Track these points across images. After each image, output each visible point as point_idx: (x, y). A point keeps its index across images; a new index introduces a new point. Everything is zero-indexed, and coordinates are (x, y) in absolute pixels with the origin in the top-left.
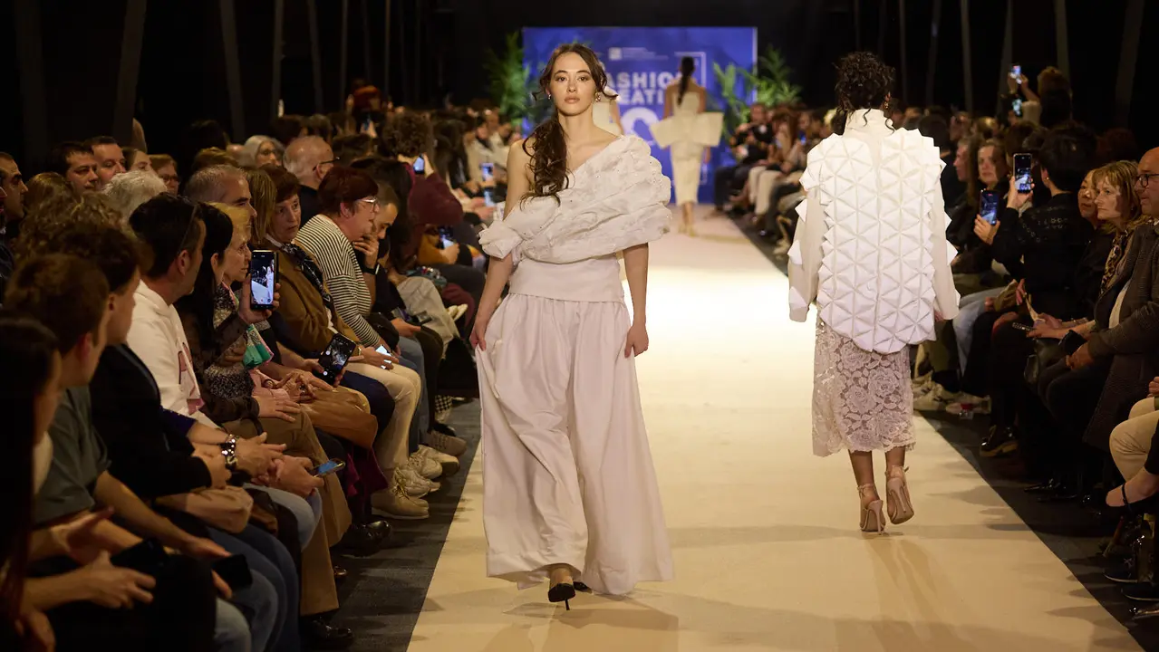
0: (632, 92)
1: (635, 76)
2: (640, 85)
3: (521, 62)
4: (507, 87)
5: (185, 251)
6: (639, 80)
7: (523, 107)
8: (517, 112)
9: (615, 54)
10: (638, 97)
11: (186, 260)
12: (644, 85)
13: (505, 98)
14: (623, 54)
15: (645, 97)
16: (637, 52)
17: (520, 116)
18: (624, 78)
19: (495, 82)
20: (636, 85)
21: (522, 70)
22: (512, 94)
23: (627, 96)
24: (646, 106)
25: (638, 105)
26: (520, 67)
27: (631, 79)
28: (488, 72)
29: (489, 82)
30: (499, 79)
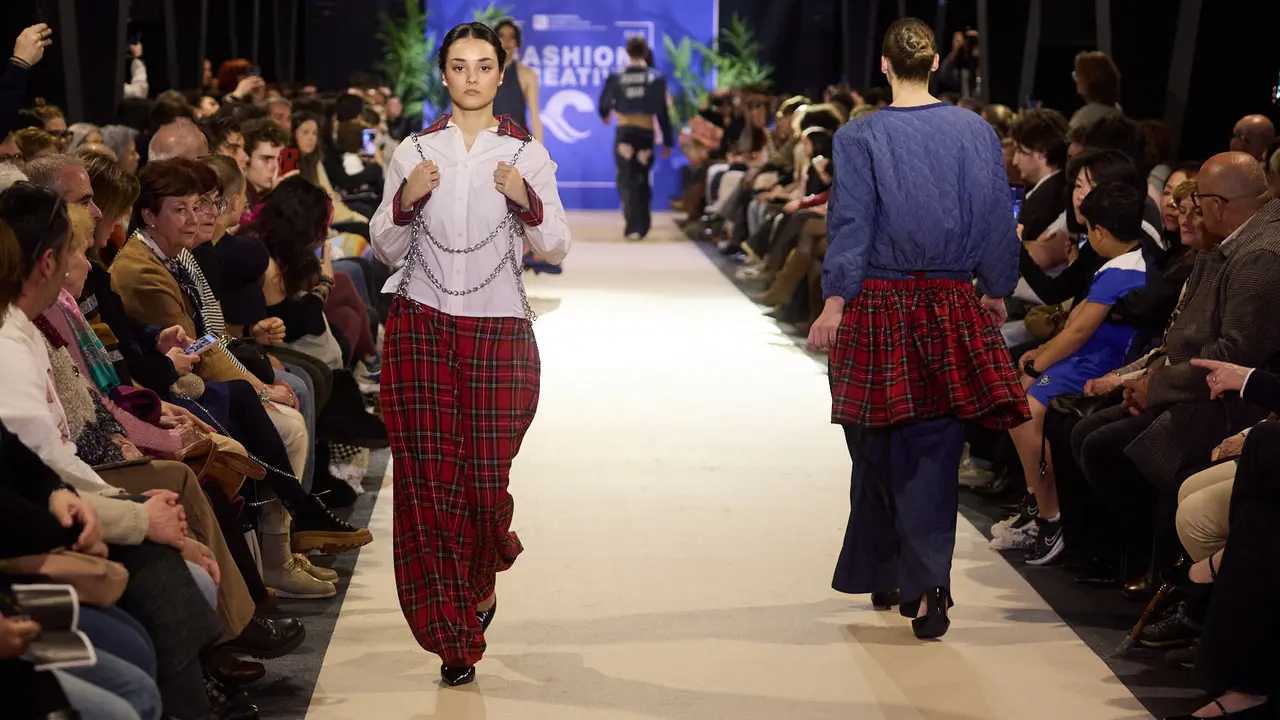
0: (561, 69)
1: (566, 50)
2: (571, 62)
3: (423, 31)
4: (405, 62)
5: (50, 250)
6: (571, 55)
7: (426, 88)
8: (417, 94)
9: (541, 23)
10: (568, 77)
11: (52, 263)
12: (577, 62)
13: (402, 76)
14: (550, 23)
15: (578, 77)
16: (566, 21)
17: (420, 99)
18: (552, 52)
19: (390, 56)
20: (566, 62)
21: (425, 40)
22: (410, 71)
23: (556, 76)
24: (579, 88)
25: (568, 87)
26: (421, 36)
27: (560, 54)
28: (382, 43)
29: (382, 57)
30: (395, 52)
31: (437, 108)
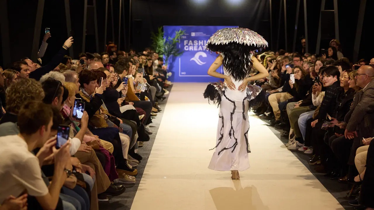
0: (198, 46)
1: (200, 41)
2: (201, 44)
3: (163, 37)
4: (158, 45)
5: (57, 98)
6: (201, 43)
7: (163, 51)
8: (161, 53)
9: (193, 34)
10: (200, 48)
11: (57, 100)
12: (202, 44)
13: (157, 48)
14: (195, 35)
15: (203, 48)
16: (199, 34)
18: (196, 42)
19: (154, 43)
20: (200, 44)
21: (163, 39)
22: (160, 47)
23: (197, 48)
24: (203, 51)
25: (200, 51)
26: (162, 38)
27: (198, 42)
28: (152, 40)
29: (152, 43)
30: (156, 42)
31: (166, 56)
